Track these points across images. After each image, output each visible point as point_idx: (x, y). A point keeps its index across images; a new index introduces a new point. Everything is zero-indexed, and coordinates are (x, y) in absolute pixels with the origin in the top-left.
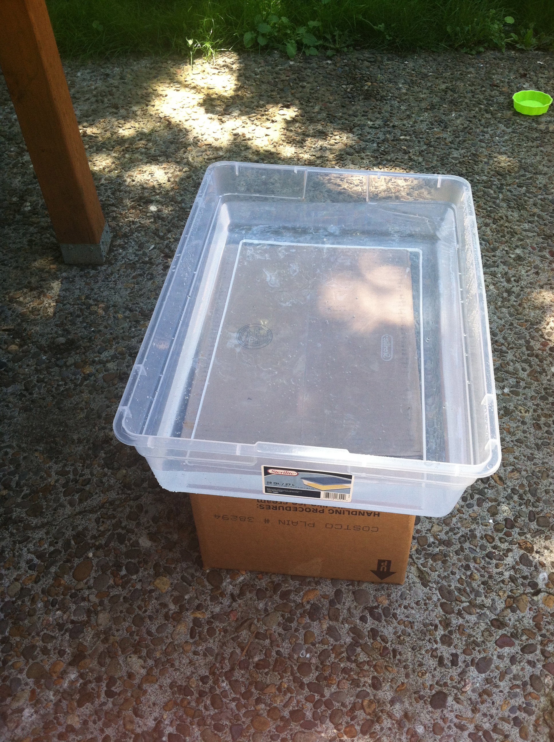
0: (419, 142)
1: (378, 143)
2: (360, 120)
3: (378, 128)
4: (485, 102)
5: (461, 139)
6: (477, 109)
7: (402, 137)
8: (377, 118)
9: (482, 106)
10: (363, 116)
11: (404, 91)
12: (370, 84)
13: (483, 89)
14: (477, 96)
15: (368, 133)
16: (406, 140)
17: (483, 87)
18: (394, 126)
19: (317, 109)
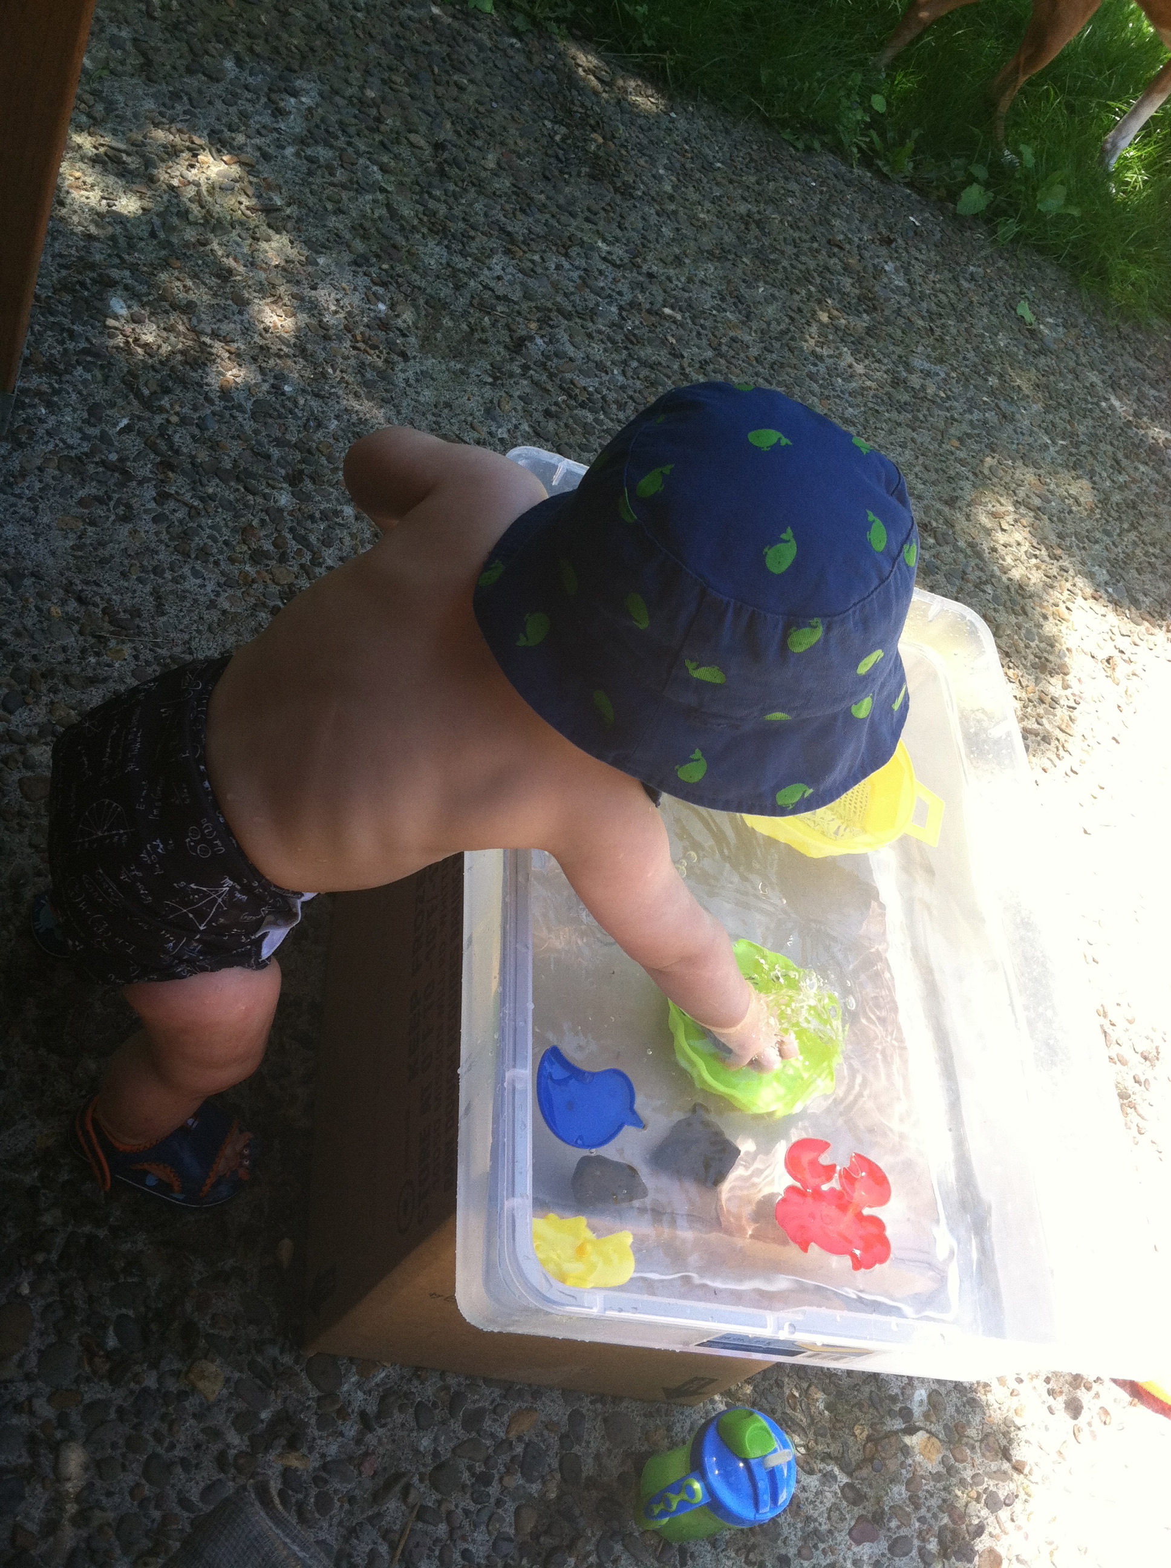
0: (699, 334)
1: (621, 308)
2: (582, 230)
3: (618, 267)
4: (818, 280)
5: (774, 356)
6: (804, 292)
7: (667, 311)
8: (617, 240)
9: (813, 289)
10: (587, 220)
11: (668, 188)
12: (601, 140)
13: (815, 245)
14: (803, 258)
15: (601, 272)
16: (675, 322)
17: (814, 239)
18: (650, 275)
19: (491, 162)
